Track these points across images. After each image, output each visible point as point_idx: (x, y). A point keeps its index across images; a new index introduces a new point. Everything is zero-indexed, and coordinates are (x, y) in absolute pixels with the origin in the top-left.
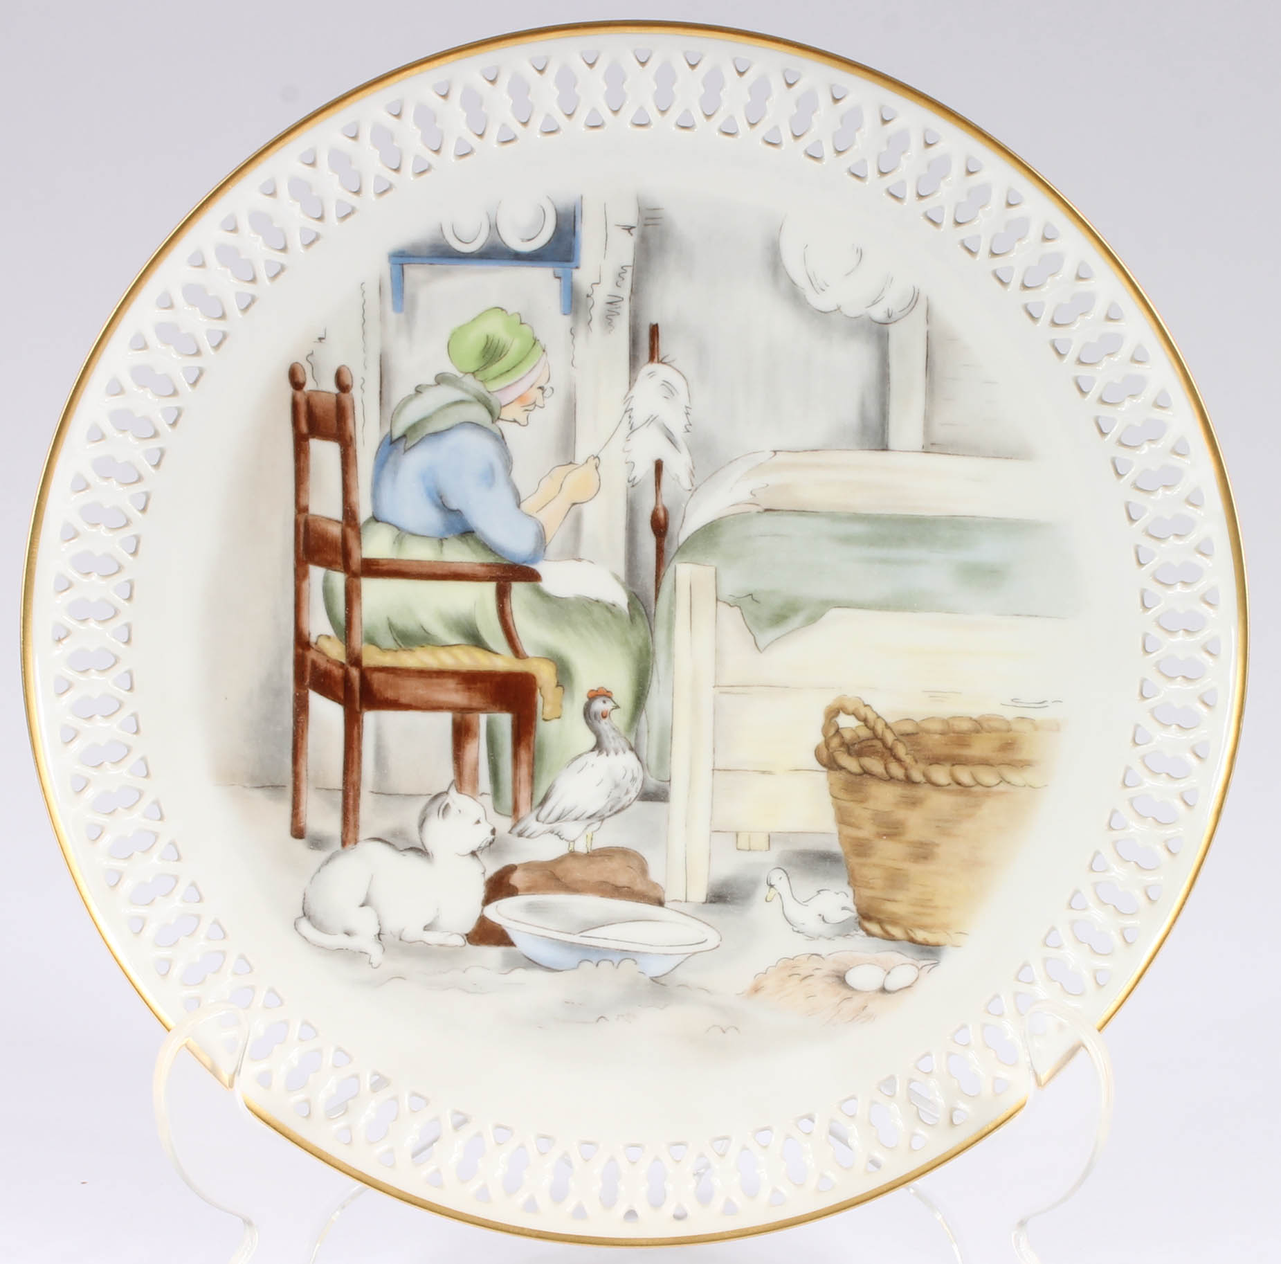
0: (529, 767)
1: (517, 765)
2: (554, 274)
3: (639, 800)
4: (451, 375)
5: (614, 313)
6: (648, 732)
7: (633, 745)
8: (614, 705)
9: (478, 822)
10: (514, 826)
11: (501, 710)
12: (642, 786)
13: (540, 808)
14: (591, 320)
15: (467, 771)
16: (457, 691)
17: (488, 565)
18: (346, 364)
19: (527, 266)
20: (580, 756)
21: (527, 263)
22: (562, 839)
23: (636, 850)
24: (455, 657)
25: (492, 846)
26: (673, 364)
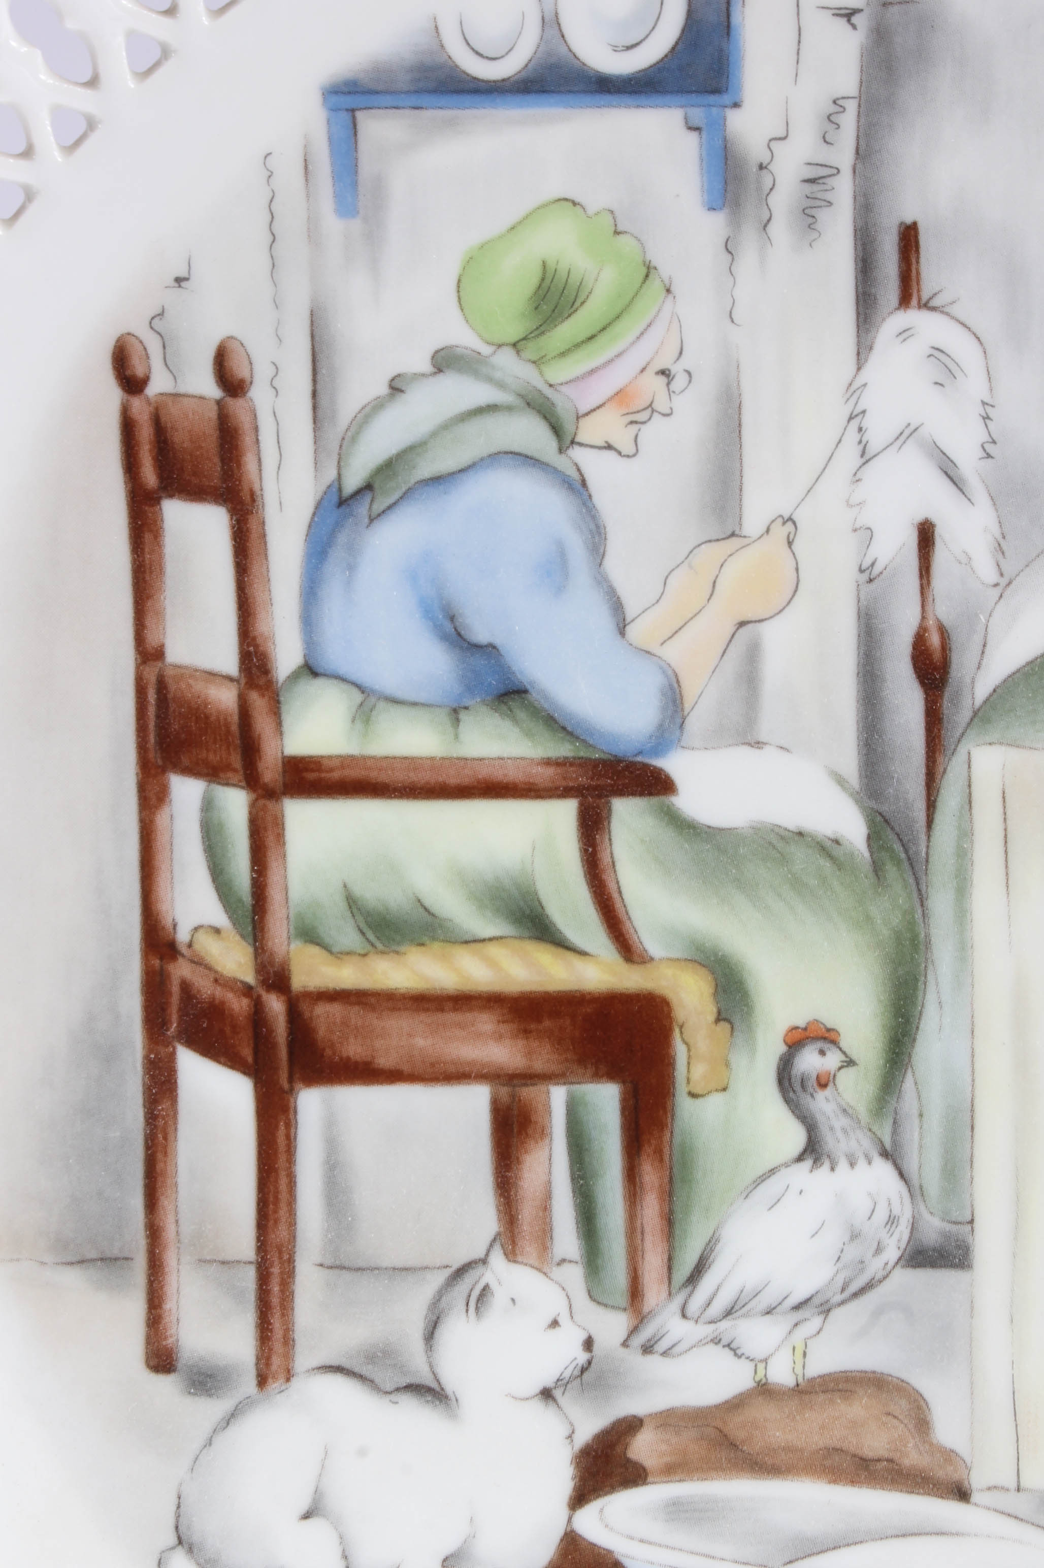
0: (661, 1199)
1: (635, 1195)
2: (686, 123)
3: (903, 1267)
4: (469, 352)
5: (818, 203)
6: (921, 1115)
7: (888, 1145)
8: (844, 1058)
9: (555, 1324)
10: (634, 1330)
11: (597, 1076)
12: (911, 1233)
13: (690, 1288)
14: (769, 220)
15: (527, 1213)
16: (499, 1037)
17: (559, 763)
18: (234, 334)
19: (628, 107)
20: (773, 1171)
21: (627, 99)
22: (740, 1357)
23: (904, 1375)
24: (491, 963)
25: (585, 1375)
26: (955, 310)
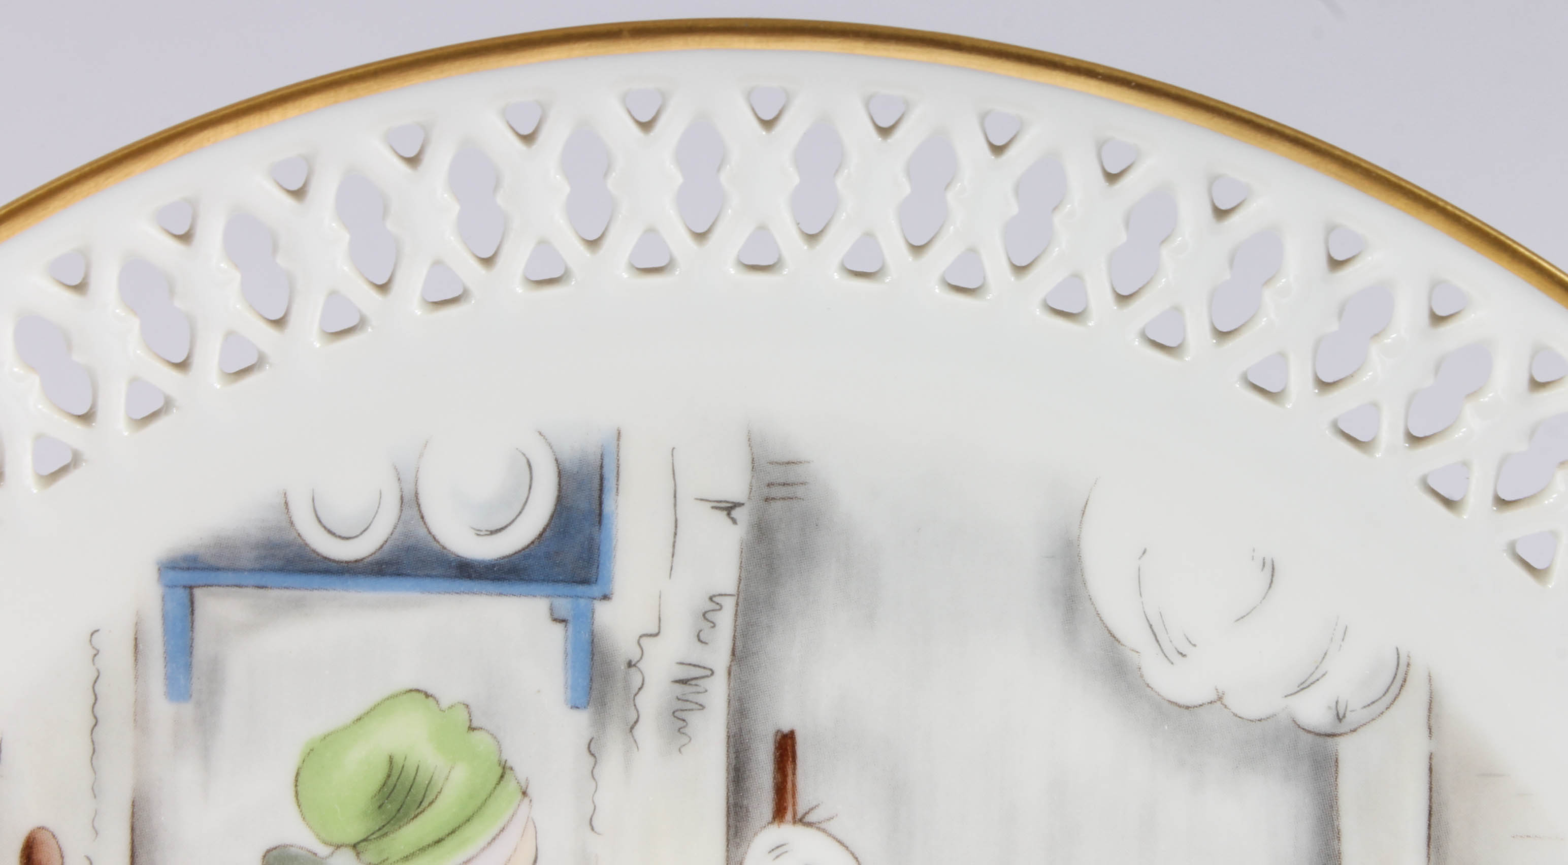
2: (552, 614)
4: (303, 852)
5: (689, 706)
14: (636, 722)
19: (489, 594)
21: (490, 586)
26: (831, 827)
